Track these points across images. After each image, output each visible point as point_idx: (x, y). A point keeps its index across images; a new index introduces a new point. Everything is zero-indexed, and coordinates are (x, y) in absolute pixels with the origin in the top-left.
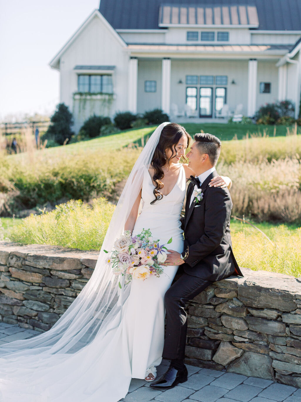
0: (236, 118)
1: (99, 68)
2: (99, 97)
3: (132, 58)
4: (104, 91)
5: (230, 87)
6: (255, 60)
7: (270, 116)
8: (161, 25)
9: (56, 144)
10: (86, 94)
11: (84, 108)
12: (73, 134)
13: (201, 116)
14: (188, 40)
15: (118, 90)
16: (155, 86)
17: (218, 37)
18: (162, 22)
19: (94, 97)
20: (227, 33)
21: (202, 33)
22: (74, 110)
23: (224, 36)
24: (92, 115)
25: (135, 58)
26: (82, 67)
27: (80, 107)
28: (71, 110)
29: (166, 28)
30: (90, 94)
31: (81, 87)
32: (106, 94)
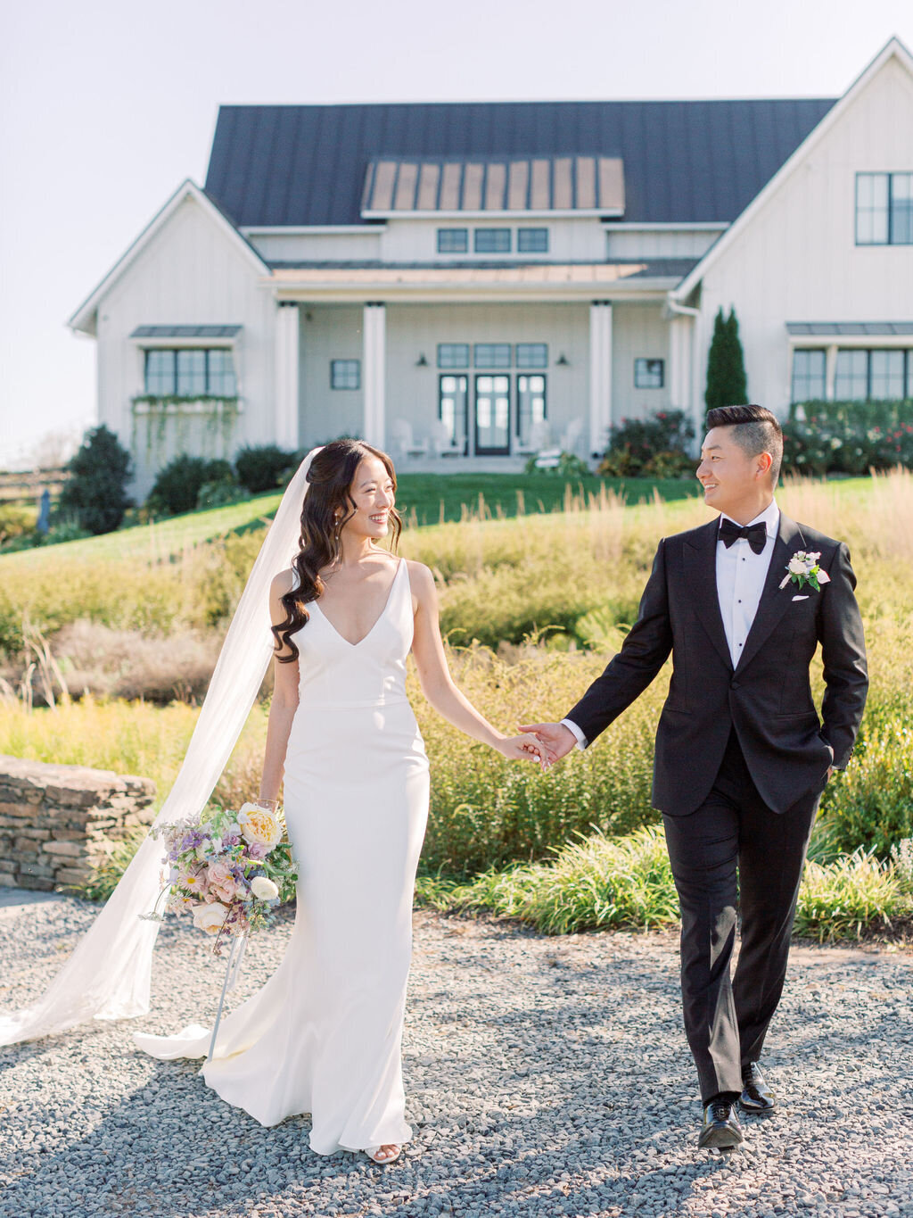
0: (545, 459)
1: (199, 331)
2: (199, 407)
3: (283, 304)
4: (215, 390)
5: (553, 371)
6: (606, 303)
7: (631, 451)
8: (366, 214)
9: (83, 533)
10: (166, 400)
11: (161, 438)
12: (130, 504)
13: (481, 452)
14: (440, 251)
15: (251, 388)
16: (359, 374)
17: (520, 241)
18: (369, 207)
19: (186, 408)
20: (545, 230)
21: (477, 231)
22: (134, 444)
23: (536, 238)
24: (179, 455)
25: (293, 304)
26: (152, 331)
27: (149, 434)
28: (125, 441)
29: (382, 222)
30: (177, 399)
31: (153, 380)
32: (217, 399)
